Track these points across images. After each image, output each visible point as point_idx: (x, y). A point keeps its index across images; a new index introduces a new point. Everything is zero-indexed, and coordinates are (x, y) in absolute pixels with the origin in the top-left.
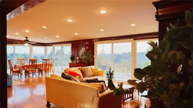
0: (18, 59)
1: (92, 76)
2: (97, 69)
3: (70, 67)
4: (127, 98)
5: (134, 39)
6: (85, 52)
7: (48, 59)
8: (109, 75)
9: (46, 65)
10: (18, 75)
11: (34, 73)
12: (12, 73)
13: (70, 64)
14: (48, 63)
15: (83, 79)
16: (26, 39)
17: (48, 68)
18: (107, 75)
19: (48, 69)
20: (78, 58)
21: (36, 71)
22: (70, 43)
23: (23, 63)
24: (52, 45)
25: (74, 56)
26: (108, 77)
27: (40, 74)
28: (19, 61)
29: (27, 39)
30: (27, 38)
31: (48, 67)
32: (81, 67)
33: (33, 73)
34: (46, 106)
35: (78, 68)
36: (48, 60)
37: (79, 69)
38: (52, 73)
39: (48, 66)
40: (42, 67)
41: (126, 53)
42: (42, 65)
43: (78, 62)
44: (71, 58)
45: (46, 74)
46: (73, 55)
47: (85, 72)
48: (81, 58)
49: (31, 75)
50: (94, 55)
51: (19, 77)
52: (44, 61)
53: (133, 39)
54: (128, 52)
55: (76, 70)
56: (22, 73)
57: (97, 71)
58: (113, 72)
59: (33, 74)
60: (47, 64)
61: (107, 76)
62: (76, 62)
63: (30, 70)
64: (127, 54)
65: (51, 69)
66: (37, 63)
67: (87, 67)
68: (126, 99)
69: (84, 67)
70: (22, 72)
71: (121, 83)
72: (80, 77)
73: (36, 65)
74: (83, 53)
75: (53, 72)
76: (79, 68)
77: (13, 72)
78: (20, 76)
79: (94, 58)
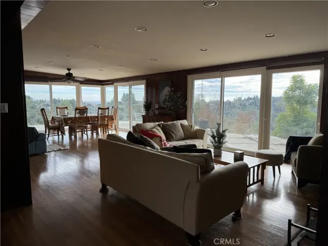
0: (57, 108)
1: (183, 139)
2: (191, 126)
3: (144, 121)
4: (251, 182)
5: (268, 68)
6: (170, 96)
7: (107, 108)
8: (216, 139)
9: (103, 118)
10: (58, 135)
11: (84, 131)
12: (47, 130)
13: (143, 116)
14: (107, 115)
15: (167, 143)
16: (67, 72)
17: (106, 123)
18: (213, 137)
19: (107, 125)
20: (157, 106)
21: (86, 127)
22: (143, 79)
23: (66, 114)
24: (113, 84)
25: (151, 103)
26: (215, 141)
27: (95, 134)
28: (58, 110)
29: (71, 72)
30: (69, 70)
31: (108, 122)
32: (163, 122)
33: (82, 131)
34: (101, 191)
35: (157, 123)
36: (107, 110)
37: (159, 125)
38: (114, 132)
39: (106, 119)
40: (98, 121)
41: (243, 99)
42: (97, 117)
43: (157, 112)
44: (145, 105)
45: (103, 133)
46: (149, 100)
47: (171, 131)
48: (162, 105)
49: (79, 135)
50: (186, 100)
51: (59, 138)
52: (100, 110)
53: (265, 67)
54: (246, 98)
55: (154, 128)
56: (64, 131)
57: (192, 129)
58: (224, 131)
59: (82, 134)
60: (105, 116)
61: (213, 140)
62: (155, 113)
63: (77, 125)
64: (245, 100)
65: (112, 125)
66: (88, 115)
67: (175, 122)
68: (250, 185)
69: (169, 123)
70: (64, 129)
71: (240, 154)
72: (161, 141)
73: (87, 117)
74: (166, 97)
75: (116, 130)
76: (160, 123)
77: (50, 129)
78: (61, 137)
79: (186, 107)
